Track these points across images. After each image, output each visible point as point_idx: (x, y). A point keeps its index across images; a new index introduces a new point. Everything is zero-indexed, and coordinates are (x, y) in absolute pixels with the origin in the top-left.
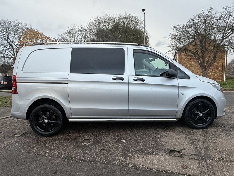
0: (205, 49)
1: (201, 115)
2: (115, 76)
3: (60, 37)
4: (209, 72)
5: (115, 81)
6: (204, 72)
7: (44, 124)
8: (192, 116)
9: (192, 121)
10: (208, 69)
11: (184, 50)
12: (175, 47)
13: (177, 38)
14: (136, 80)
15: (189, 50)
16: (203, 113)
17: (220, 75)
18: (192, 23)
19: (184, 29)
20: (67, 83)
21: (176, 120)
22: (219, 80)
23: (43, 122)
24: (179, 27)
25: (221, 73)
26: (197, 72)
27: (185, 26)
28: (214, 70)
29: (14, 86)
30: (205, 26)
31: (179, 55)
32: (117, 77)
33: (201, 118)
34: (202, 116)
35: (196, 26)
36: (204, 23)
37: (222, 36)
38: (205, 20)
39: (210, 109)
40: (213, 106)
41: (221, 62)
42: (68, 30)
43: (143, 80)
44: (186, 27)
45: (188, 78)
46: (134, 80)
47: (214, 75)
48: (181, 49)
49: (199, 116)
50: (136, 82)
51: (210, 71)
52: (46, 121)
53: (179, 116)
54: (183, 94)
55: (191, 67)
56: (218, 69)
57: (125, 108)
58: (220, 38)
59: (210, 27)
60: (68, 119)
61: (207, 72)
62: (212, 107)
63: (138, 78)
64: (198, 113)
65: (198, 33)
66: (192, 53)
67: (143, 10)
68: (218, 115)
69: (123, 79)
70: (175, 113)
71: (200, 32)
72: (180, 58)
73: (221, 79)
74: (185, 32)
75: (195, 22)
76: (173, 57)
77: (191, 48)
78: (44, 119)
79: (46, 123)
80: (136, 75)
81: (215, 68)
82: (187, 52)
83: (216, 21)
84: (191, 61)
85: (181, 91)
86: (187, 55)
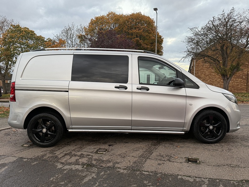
0: (227, 55)
1: (211, 127)
2: (118, 85)
3: (55, 38)
4: (232, 82)
5: (117, 89)
6: (225, 82)
7: (41, 134)
8: (202, 128)
9: (201, 134)
10: (230, 78)
11: (203, 56)
12: (192, 52)
13: (193, 42)
14: (140, 89)
15: (209, 56)
16: (214, 127)
17: (244, 85)
18: (211, 26)
19: (202, 32)
20: (68, 91)
21: (183, 132)
22: (244, 91)
23: (41, 131)
24: (196, 29)
25: (245, 83)
26: (218, 82)
27: (204, 28)
28: (237, 79)
29: (12, 94)
30: (226, 29)
31: (196, 62)
32: (120, 85)
33: (211, 131)
34: (213, 129)
35: (216, 29)
36: (225, 25)
37: (245, 41)
38: (227, 23)
39: (222, 122)
40: (225, 119)
41: (245, 70)
42: (65, 30)
43: (148, 89)
44: (205, 30)
45: (197, 87)
46: (138, 89)
47: (238, 85)
48: (199, 54)
49: (209, 129)
50: (139, 91)
51: (234, 81)
52: (44, 130)
53: (187, 128)
54: (191, 105)
55: (211, 75)
56: (242, 78)
57: (128, 118)
58: (244, 43)
59: (231, 30)
60: (68, 129)
61: (229, 82)
62: (224, 121)
63: (142, 87)
64: (208, 125)
65: (219, 36)
66: (212, 60)
67: (156, 9)
68: (231, 129)
69: (126, 88)
70: (183, 125)
71: (220, 35)
72: (197, 65)
73: (245, 90)
74: (204, 35)
75: (214, 24)
76: (190, 64)
77: (210, 53)
78: (43, 128)
79: (44, 133)
80: (140, 84)
81: (238, 77)
82: (205, 58)
83: (239, 23)
84: (211, 68)
85: (189, 101)
86: (206, 62)
